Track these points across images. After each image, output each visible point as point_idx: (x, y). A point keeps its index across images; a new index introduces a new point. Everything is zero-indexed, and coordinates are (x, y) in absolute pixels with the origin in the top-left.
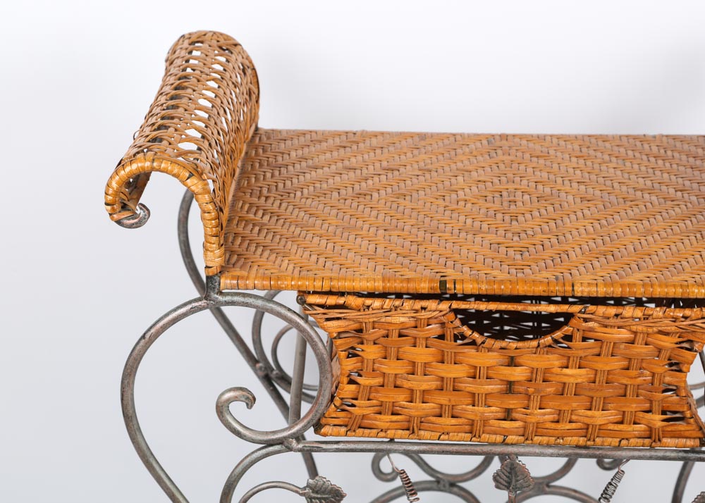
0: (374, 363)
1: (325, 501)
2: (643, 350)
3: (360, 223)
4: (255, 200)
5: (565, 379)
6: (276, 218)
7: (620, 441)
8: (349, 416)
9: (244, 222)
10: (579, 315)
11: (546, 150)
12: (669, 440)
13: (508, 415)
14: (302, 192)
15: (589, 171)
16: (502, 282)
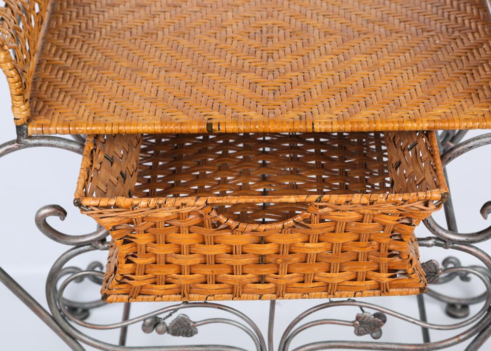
0: (146, 247)
2: (371, 227)
3: (146, 64)
4: (61, 42)
5: (307, 251)
7: (355, 293)
8: (130, 287)
9: (51, 66)
10: (316, 204)
12: (395, 290)
13: (262, 280)
14: (101, 32)
16: (256, 123)
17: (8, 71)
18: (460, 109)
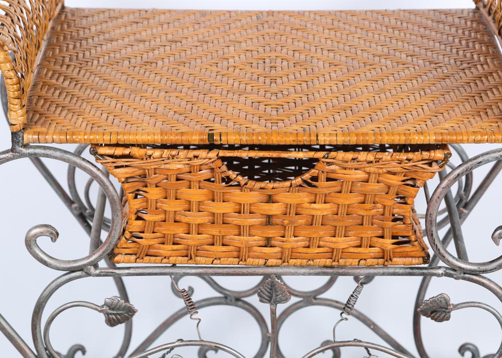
0: (157, 202)
1: (120, 316)
2: (376, 188)
3: (145, 86)
4: (58, 67)
5: (313, 213)
6: (75, 83)
7: (359, 261)
8: (138, 246)
9: (47, 87)
10: (323, 160)
11: (305, 23)
12: (398, 259)
13: (268, 243)
14: (98, 61)
15: (338, 41)
16: (259, 134)
17: (7, 71)
18: (468, 124)
